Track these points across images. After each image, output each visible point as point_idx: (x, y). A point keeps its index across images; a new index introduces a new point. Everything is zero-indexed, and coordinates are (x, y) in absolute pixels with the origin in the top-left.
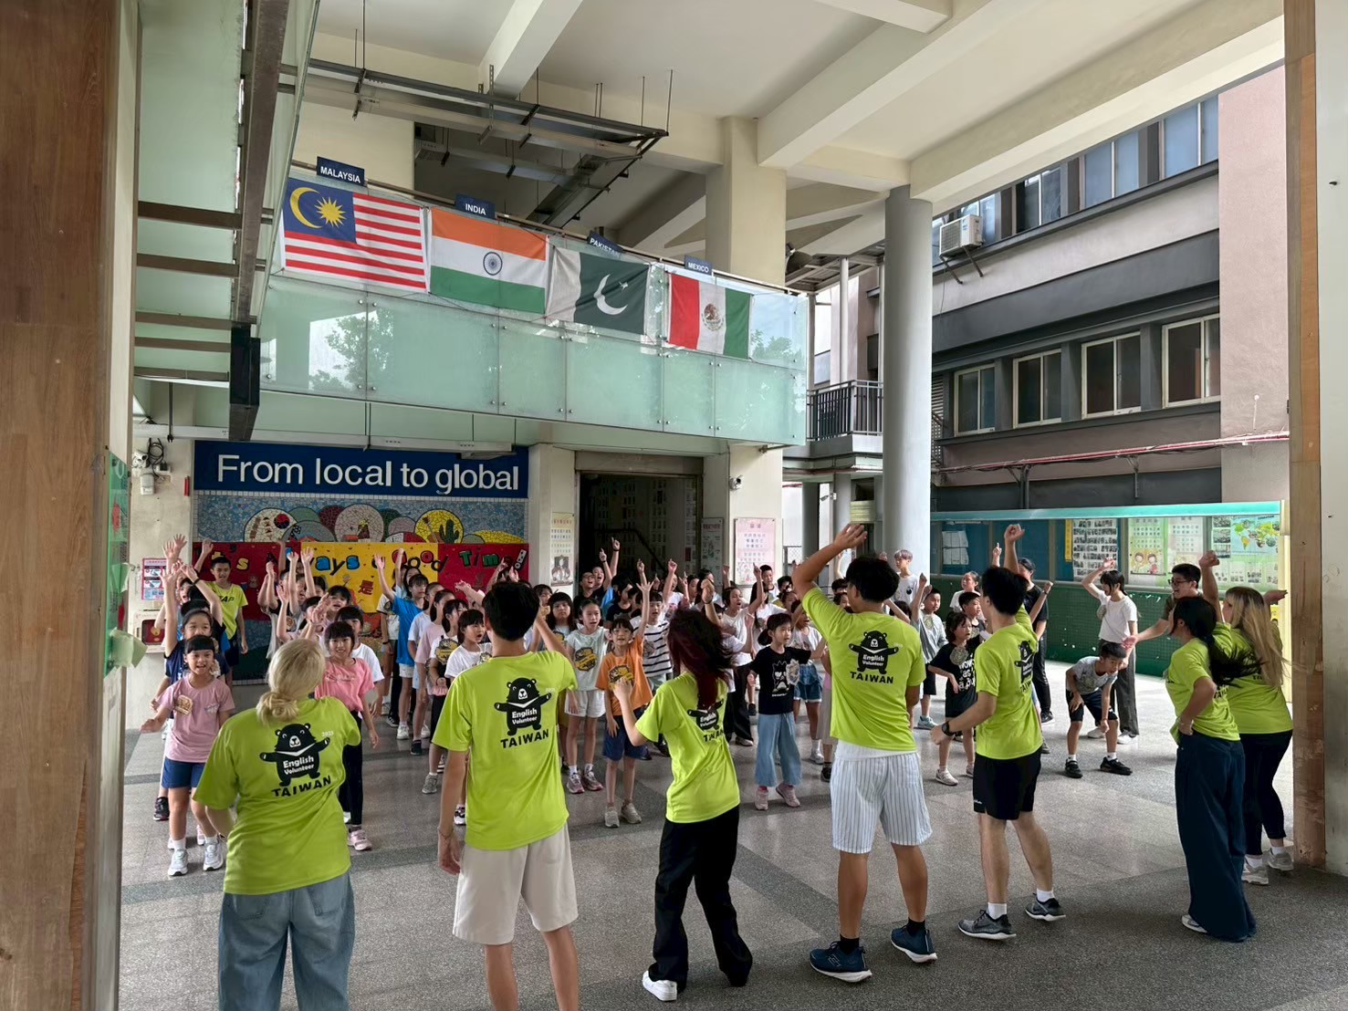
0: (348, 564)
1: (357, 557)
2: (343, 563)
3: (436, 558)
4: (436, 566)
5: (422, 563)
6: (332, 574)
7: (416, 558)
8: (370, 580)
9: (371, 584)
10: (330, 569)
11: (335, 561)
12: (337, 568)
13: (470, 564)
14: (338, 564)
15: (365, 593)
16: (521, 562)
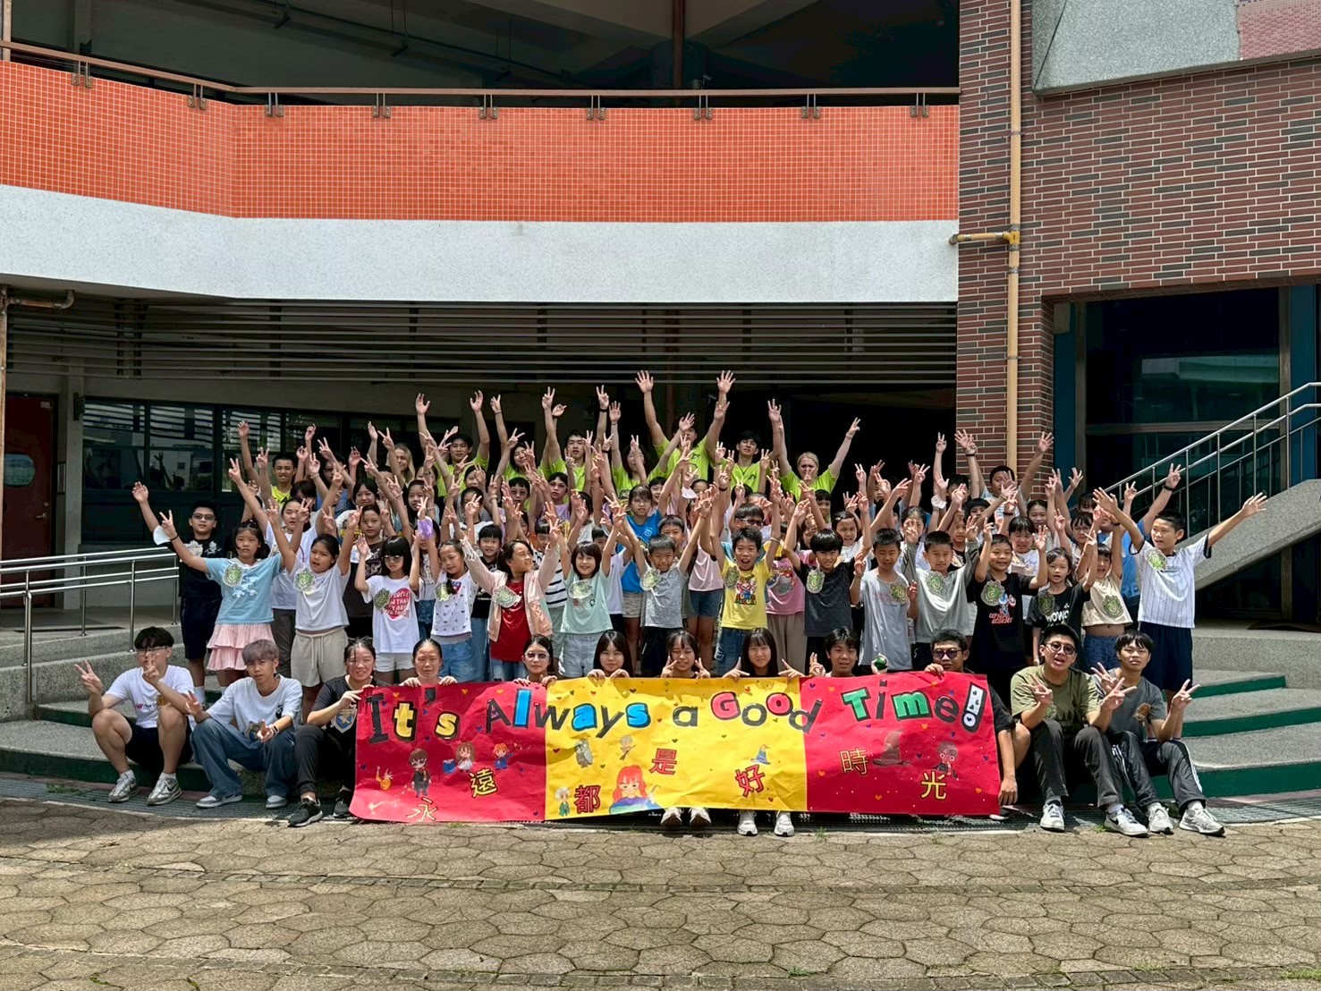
0: (628, 716)
1: (646, 706)
2: (620, 715)
3: (797, 706)
4: (799, 720)
5: (770, 716)
6: (600, 735)
7: (759, 706)
8: (672, 746)
9: (673, 753)
10: (595, 726)
11: (605, 711)
12: (608, 725)
13: (868, 717)
14: (610, 717)
15: (663, 772)
16: (976, 711)
